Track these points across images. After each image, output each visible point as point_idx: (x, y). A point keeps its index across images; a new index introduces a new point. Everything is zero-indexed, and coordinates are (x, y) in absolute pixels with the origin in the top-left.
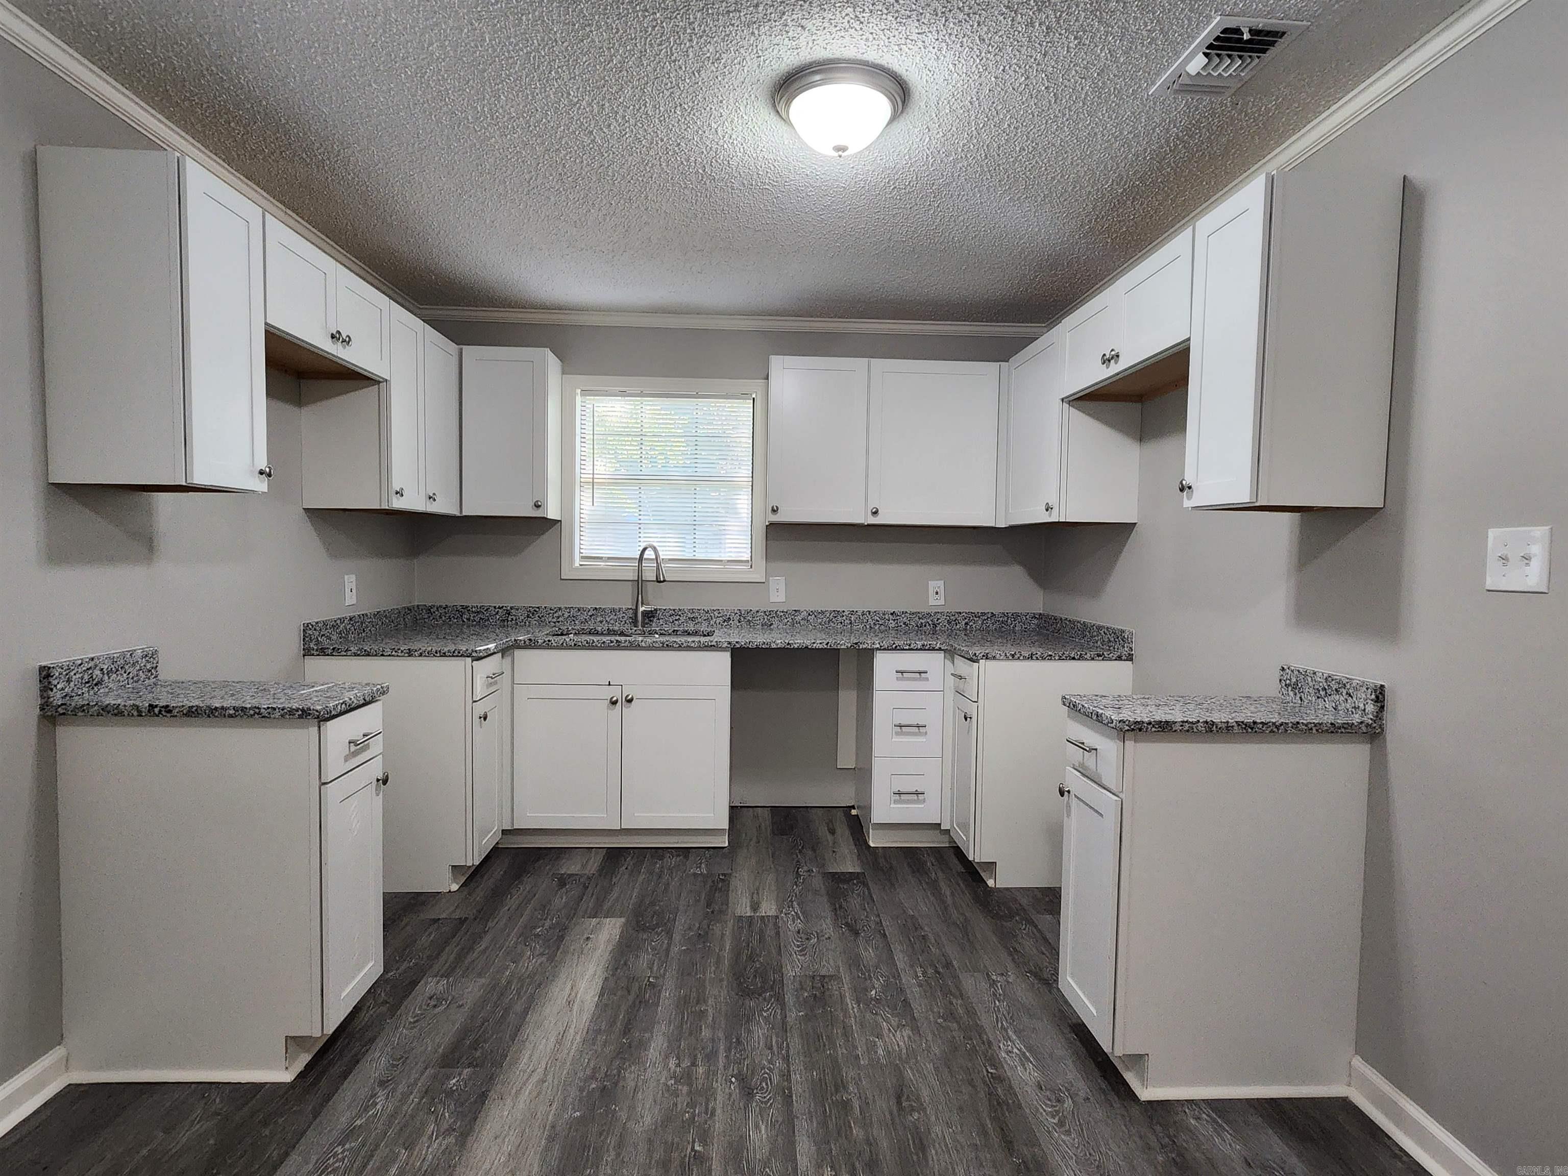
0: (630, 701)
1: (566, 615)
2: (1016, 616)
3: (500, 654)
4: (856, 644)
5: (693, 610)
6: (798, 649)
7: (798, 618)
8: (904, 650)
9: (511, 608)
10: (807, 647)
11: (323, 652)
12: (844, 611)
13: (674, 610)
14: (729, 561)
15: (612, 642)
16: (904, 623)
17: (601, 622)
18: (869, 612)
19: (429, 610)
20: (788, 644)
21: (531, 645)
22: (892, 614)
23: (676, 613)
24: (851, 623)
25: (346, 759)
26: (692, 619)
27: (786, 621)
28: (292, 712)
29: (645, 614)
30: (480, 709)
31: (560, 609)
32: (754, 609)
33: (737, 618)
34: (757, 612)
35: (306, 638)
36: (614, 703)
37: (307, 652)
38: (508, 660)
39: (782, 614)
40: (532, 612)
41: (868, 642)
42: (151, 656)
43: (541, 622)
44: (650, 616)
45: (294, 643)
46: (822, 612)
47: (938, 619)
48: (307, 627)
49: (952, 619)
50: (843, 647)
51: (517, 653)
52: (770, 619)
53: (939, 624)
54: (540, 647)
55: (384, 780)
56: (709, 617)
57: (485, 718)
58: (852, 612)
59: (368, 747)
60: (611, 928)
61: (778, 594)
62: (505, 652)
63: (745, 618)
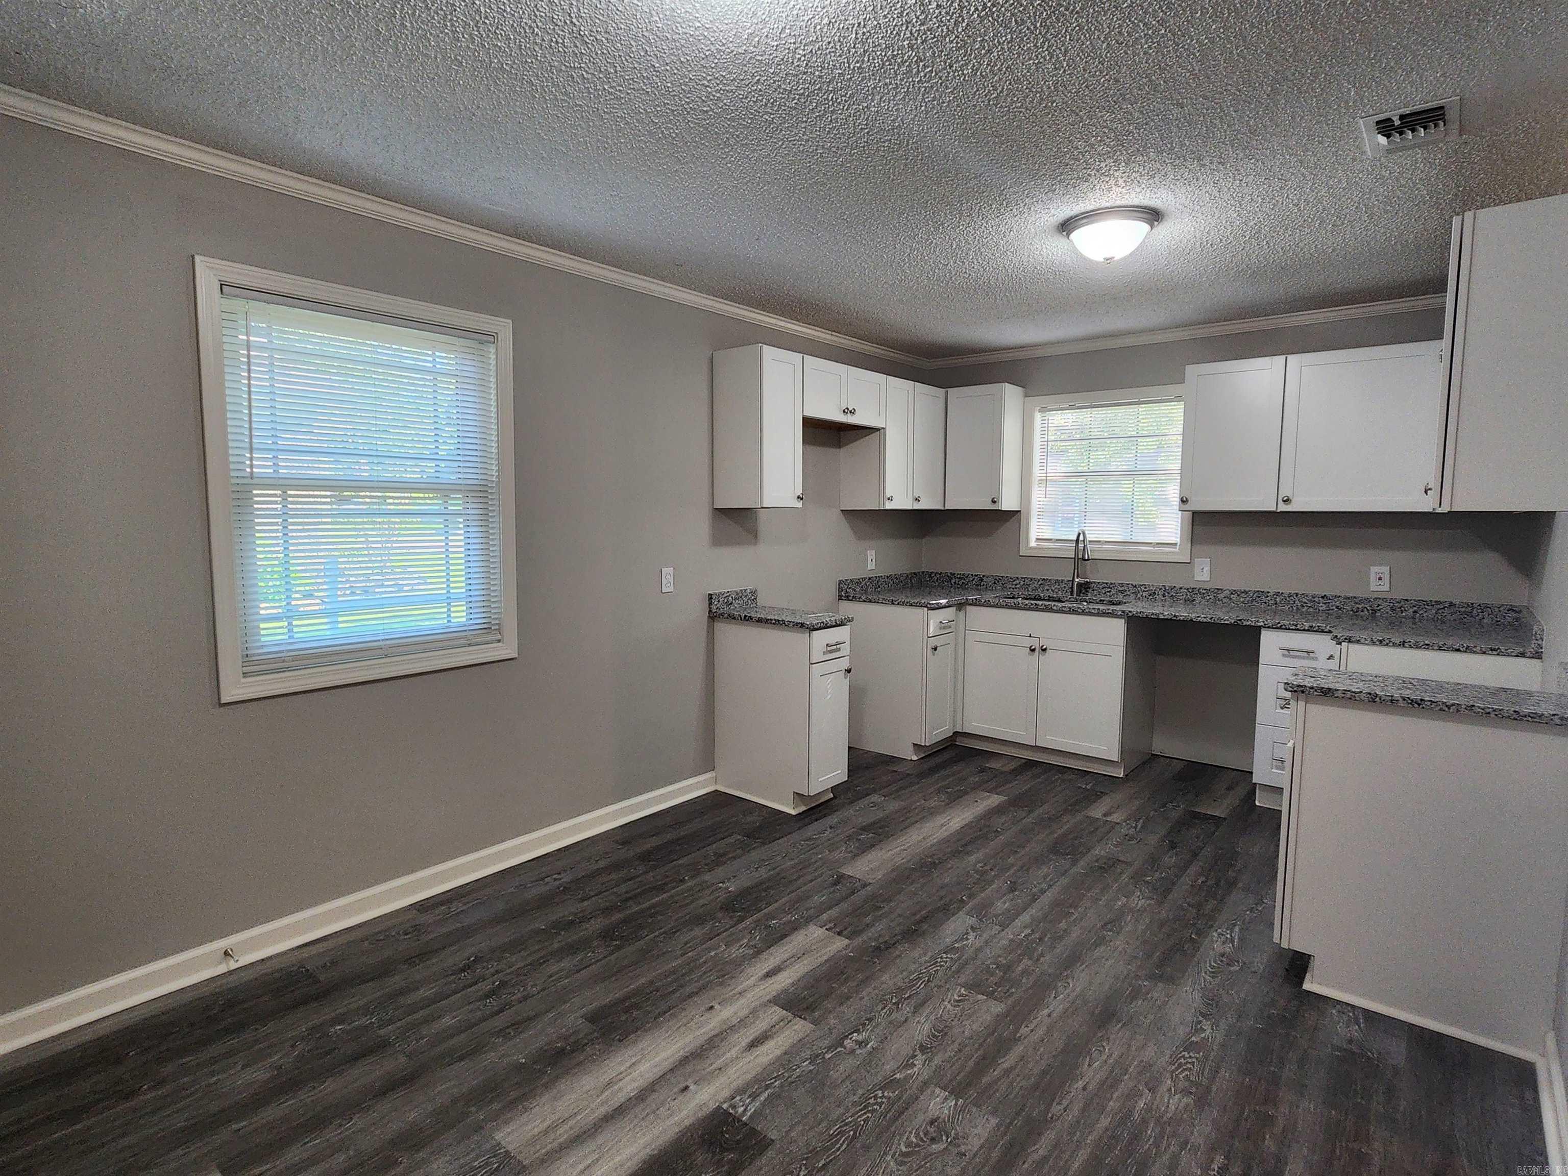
0: (1045, 650)
1: (1022, 583)
2: (1484, 608)
3: (952, 608)
4: (1240, 620)
5: (1122, 585)
6: (1183, 620)
7: (1221, 596)
8: (1289, 629)
9: (984, 576)
10: (1191, 620)
11: (848, 599)
12: (1268, 592)
13: (1107, 583)
15: (1032, 604)
16: (1337, 607)
17: (1048, 590)
18: (1297, 594)
19: (930, 575)
20: (1175, 616)
21: (976, 603)
22: (1323, 597)
23: (1108, 586)
24: (1276, 604)
25: (825, 653)
26: (1122, 592)
27: (1208, 598)
28: (797, 624)
29: (1079, 585)
30: (933, 642)
31: (1017, 578)
32: (1178, 586)
33: (1163, 592)
34: (1181, 588)
35: (840, 590)
36: (1033, 650)
37: (840, 598)
38: (961, 614)
39: (1204, 591)
40: (997, 580)
41: (1245, 619)
42: (756, 593)
43: (1004, 587)
44: (1084, 588)
45: (832, 594)
46: (1245, 592)
47: (1379, 605)
48: (840, 582)
49: (1397, 606)
50: (1226, 622)
51: (969, 608)
52: (1192, 595)
53: (1379, 610)
54: (983, 606)
55: (849, 671)
56: (1137, 591)
57: (935, 649)
58: (1277, 594)
59: (839, 650)
60: (995, 800)
61: (1202, 573)
62: (960, 606)
63: (1169, 594)
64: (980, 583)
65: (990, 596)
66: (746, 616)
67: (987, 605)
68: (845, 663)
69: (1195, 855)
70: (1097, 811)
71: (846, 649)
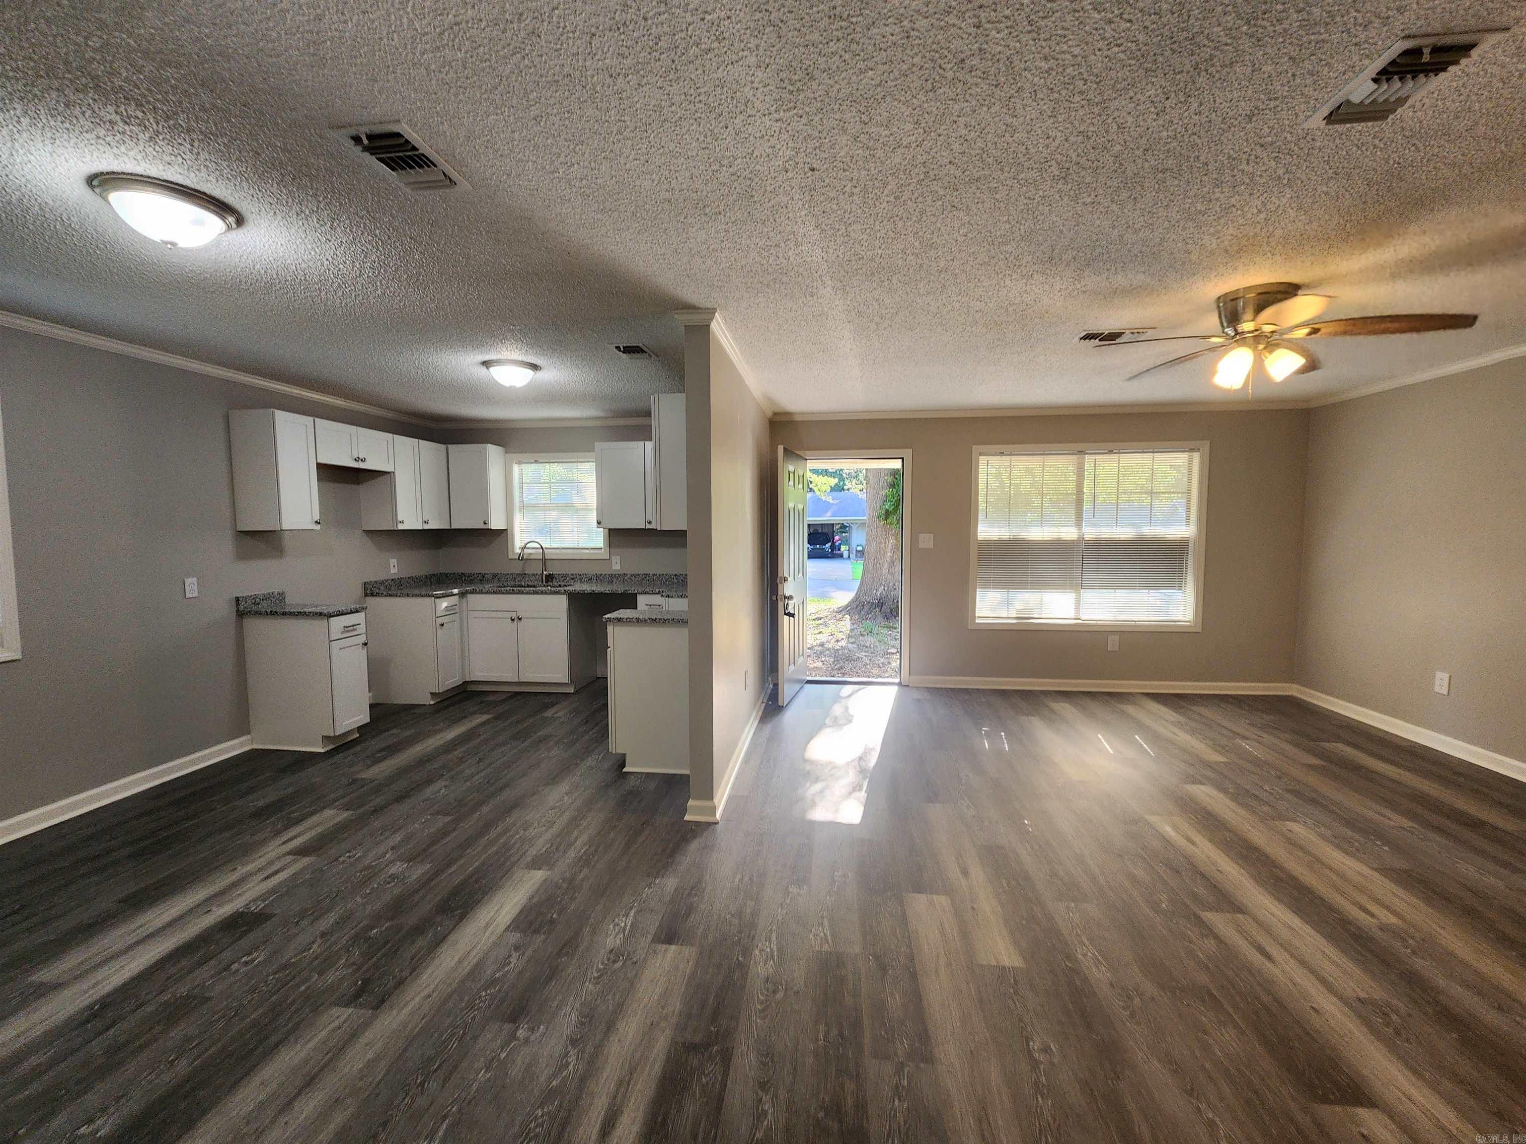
0: (520, 619)
1: (512, 577)
3: (457, 597)
5: (573, 575)
6: (602, 593)
7: (626, 578)
8: (650, 594)
9: (486, 574)
10: (605, 593)
11: (372, 595)
12: (650, 574)
13: (563, 574)
14: (592, 548)
15: (511, 590)
17: (529, 580)
18: (663, 575)
19: (446, 575)
20: (599, 591)
21: (473, 592)
22: (675, 575)
23: (565, 576)
24: (652, 580)
25: (342, 633)
26: (566, 579)
27: (620, 579)
28: (317, 614)
29: (546, 576)
30: (440, 621)
31: (508, 574)
32: (605, 573)
33: (595, 578)
35: (365, 589)
36: (513, 620)
37: (366, 595)
38: (465, 599)
39: (618, 576)
40: (495, 576)
41: (633, 590)
42: (281, 594)
43: (497, 580)
44: (550, 578)
45: (360, 591)
46: (640, 575)
48: (365, 583)
51: (469, 596)
52: (612, 578)
54: (479, 593)
55: (365, 644)
56: (580, 578)
57: (442, 625)
58: (654, 575)
59: (356, 629)
60: (485, 717)
61: (616, 566)
62: (462, 595)
63: (599, 578)
64: (482, 578)
65: (487, 587)
66: (271, 611)
67: (481, 592)
68: (363, 639)
69: (597, 724)
70: (549, 713)
71: (362, 629)
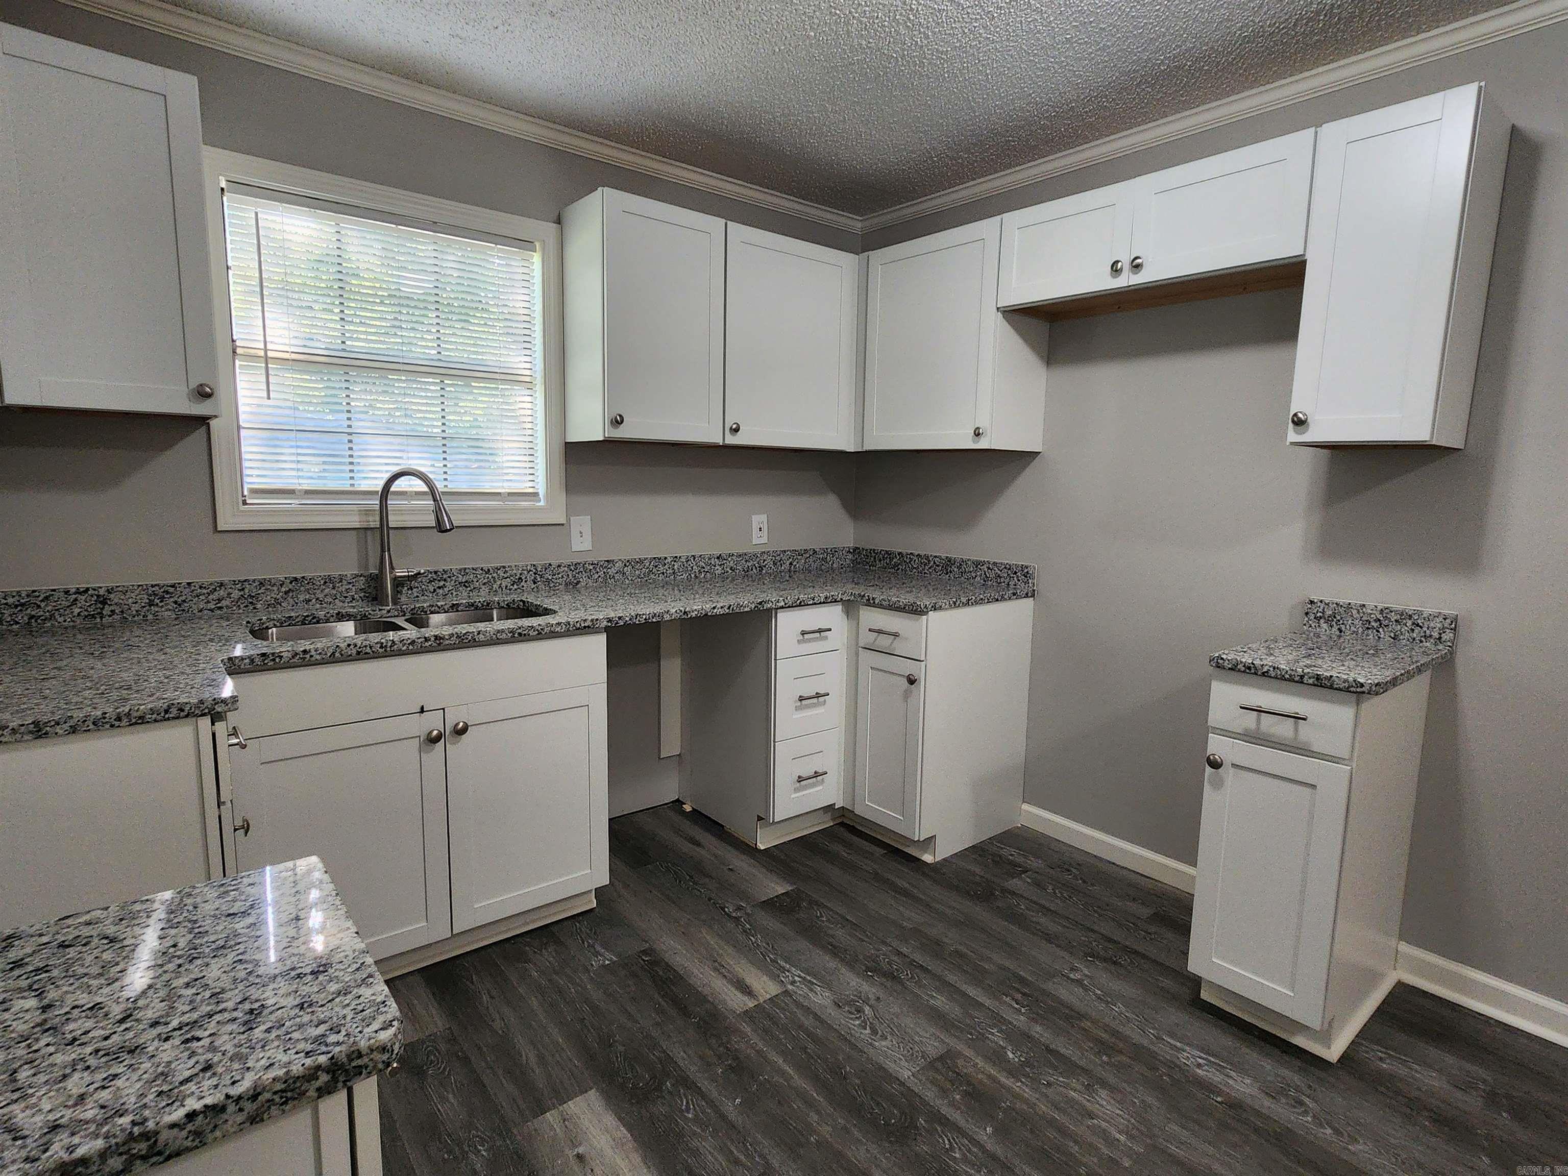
0: (464, 730)
1: (236, 594)
5: (465, 572)
6: (696, 617)
7: (612, 571)
10: (706, 615)
12: (666, 558)
14: (509, 494)
17: (308, 601)
18: (694, 558)
20: (685, 612)
22: (718, 558)
26: (465, 584)
27: (596, 576)
31: (221, 585)
32: (555, 563)
34: (559, 566)
39: (591, 567)
40: (159, 596)
47: (764, 561)
49: (778, 558)
50: (746, 610)
53: (765, 566)
56: (491, 579)
58: (675, 559)
63: (543, 577)
